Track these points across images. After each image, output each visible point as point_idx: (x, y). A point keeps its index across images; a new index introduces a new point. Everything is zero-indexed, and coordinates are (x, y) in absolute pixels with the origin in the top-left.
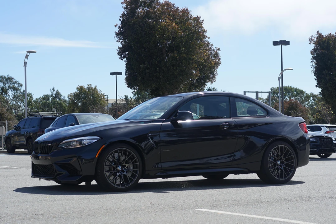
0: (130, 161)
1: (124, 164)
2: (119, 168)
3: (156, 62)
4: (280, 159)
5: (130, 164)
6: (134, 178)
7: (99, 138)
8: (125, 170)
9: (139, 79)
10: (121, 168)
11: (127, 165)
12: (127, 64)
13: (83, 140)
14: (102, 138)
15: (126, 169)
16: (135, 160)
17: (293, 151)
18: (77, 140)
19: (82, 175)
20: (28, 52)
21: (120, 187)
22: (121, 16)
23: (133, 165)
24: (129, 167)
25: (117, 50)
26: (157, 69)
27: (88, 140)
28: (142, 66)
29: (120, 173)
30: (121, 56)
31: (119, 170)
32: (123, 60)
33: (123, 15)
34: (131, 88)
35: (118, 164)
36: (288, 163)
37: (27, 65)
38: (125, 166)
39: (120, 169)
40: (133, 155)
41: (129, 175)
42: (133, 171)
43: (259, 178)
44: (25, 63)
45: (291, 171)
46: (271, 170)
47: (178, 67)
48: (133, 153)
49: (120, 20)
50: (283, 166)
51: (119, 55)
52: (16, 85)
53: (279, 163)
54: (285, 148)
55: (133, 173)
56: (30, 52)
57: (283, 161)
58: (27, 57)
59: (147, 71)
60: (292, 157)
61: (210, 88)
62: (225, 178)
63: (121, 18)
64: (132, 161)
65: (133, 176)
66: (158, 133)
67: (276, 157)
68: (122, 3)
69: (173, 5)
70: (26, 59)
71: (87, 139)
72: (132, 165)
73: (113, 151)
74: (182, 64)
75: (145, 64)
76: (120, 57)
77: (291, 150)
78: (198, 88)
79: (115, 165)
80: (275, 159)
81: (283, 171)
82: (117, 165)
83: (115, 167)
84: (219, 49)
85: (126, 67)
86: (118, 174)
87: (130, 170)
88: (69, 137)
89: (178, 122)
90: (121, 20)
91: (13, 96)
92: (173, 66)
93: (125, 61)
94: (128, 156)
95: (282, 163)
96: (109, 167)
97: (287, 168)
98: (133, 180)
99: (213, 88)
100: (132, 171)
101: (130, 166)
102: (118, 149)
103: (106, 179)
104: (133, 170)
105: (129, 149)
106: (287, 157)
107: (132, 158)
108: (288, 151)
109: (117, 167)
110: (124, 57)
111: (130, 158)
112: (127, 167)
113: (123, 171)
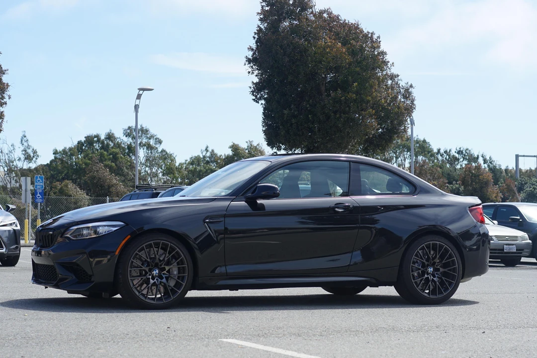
0: (174, 260)
1: (163, 266)
2: (154, 272)
3: (308, 106)
4: (433, 265)
5: (172, 266)
6: (179, 289)
7: (123, 223)
8: (164, 276)
9: (282, 133)
10: (157, 271)
11: (167, 268)
12: (265, 109)
13: (99, 226)
14: (127, 224)
15: (167, 274)
16: (182, 260)
17: (455, 251)
18: (92, 227)
19: (93, 282)
20: (140, 89)
21: (155, 303)
22: (256, 32)
23: (179, 268)
24: (171, 270)
25: (250, 87)
26: (310, 116)
27: (106, 228)
28: (286, 112)
29: (155, 280)
30: (256, 96)
31: (155, 275)
32: (258, 103)
33: (260, 30)
34: (272, 148)
35: (152, 266)
36: (446, 270)
37: (139, 110)
38: (164, 269)
39: (156, 273)
40: (177, 252)
41: (172, 283)
42: (179, 278)
43: (398, 295)
44: (136, 107)
45: (450, 284)
46: (415, 282)
47: (342, 114)
48: (178, 249)
49: (254, 38)
50: (436, 276)
51: (253, 95)
52: (152, 142)
53: (431, 270)
54: (441, 247)
55: (177, 281)
56: (144, 90)
57: (438, 267)
58: (139, 97)
59: (293, 121)
60: (453, 261)
61: (460, 148)
62: (359, 294)
63: (256, 36)
64: (176, 261)
65: (178, 285)
66: (222, 219)
67: (424, 261)
68: (258, 13)
69: (338, 18)
70: (138, 101)
71: (105, 226)
72: (177, 269)
73: (144, 245)
74: (349, 109)
75: (290, 110)
76: (254, 98)
77: (452, 250)
78: (380, 148)
79: (148, 268)
80: (423, 263)
81: (438, 283)
82: (150, 267)
83: (147, 271)
84: (411, 86)
85: (264, 113)
86: (152, 282)
87: (172, 276)
88: (77, 222)
89: (258, 201)
90: (256, 39)
91: (145, 158)
92: (335, 113)
93: (262, 104)
94: (170, 253)
95: (436, 270)
96: (140, 270)
97: (443, 278)
98: (177, 291)
99: (465, 149)
100: (176, 278)
101: (174, 269)
102: (152, 242)
103: (132, 288)
104: (178, 276)
105: (171, 243)
106: (444, 262)
107: (176, 257)
108: (446, 251)
109: (151, 270)
110: (260, 99)
111: (173, 257)
112: (169, 271)
113: (160, 277)
